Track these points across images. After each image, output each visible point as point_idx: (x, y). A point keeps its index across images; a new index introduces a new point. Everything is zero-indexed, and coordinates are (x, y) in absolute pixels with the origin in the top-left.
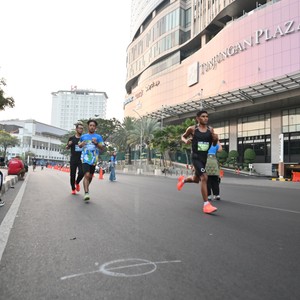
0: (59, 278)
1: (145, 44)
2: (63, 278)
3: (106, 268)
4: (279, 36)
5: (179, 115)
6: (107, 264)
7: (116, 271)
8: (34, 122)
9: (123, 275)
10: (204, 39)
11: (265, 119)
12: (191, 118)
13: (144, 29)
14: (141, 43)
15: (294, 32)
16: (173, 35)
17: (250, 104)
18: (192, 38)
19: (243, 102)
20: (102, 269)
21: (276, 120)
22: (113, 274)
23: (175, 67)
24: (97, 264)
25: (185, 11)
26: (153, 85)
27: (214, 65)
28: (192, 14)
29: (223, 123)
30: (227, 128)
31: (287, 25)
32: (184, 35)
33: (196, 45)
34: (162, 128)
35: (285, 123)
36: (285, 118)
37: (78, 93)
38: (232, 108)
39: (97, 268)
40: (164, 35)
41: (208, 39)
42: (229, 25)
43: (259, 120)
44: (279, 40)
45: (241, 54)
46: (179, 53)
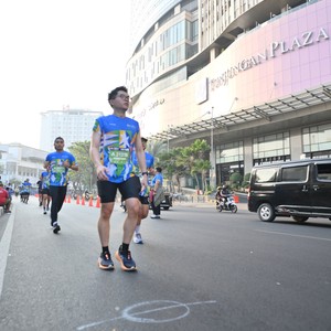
0: (75, 328)
1: (147, 58)
2: (80, 328)
3: (130, 313)
4: (296, 48)
5: (187, 136)
6: (130, 308)
7: (142, 316)
8: (20, 146)
9: (152, 320)
10: (213, 53)
11: (283, 138)
12: (201, 139)
13: (145, 43)
14: (142, 58)
15: (312, 44)
16: (178, 49)
17: (267, 122)
18: (200, 52)
19: (259, 120)
20: (125, 315)
21: (296, 139)
22: (139, 320)
23: (181, 84)
24: (117, 309)
25: (192, 23)
26: (157, 104)
27: (226, 81)
28: (199, 27)
29: (236, 144)
30: (241, 149)
31: (305, 36)
32: (191, 49)
33: (204, 60)
34: (168, 151)
35: (306, 142)
36: (306, 136)
37: (71, 112)
38: (246, 127)
39: (119, 314)
40: (168, 50)
41: (218, 53)
42: (241, 37)
43: (277, 139)
44: (297, 52)
45: (255, 68)
46: (185, 68)
